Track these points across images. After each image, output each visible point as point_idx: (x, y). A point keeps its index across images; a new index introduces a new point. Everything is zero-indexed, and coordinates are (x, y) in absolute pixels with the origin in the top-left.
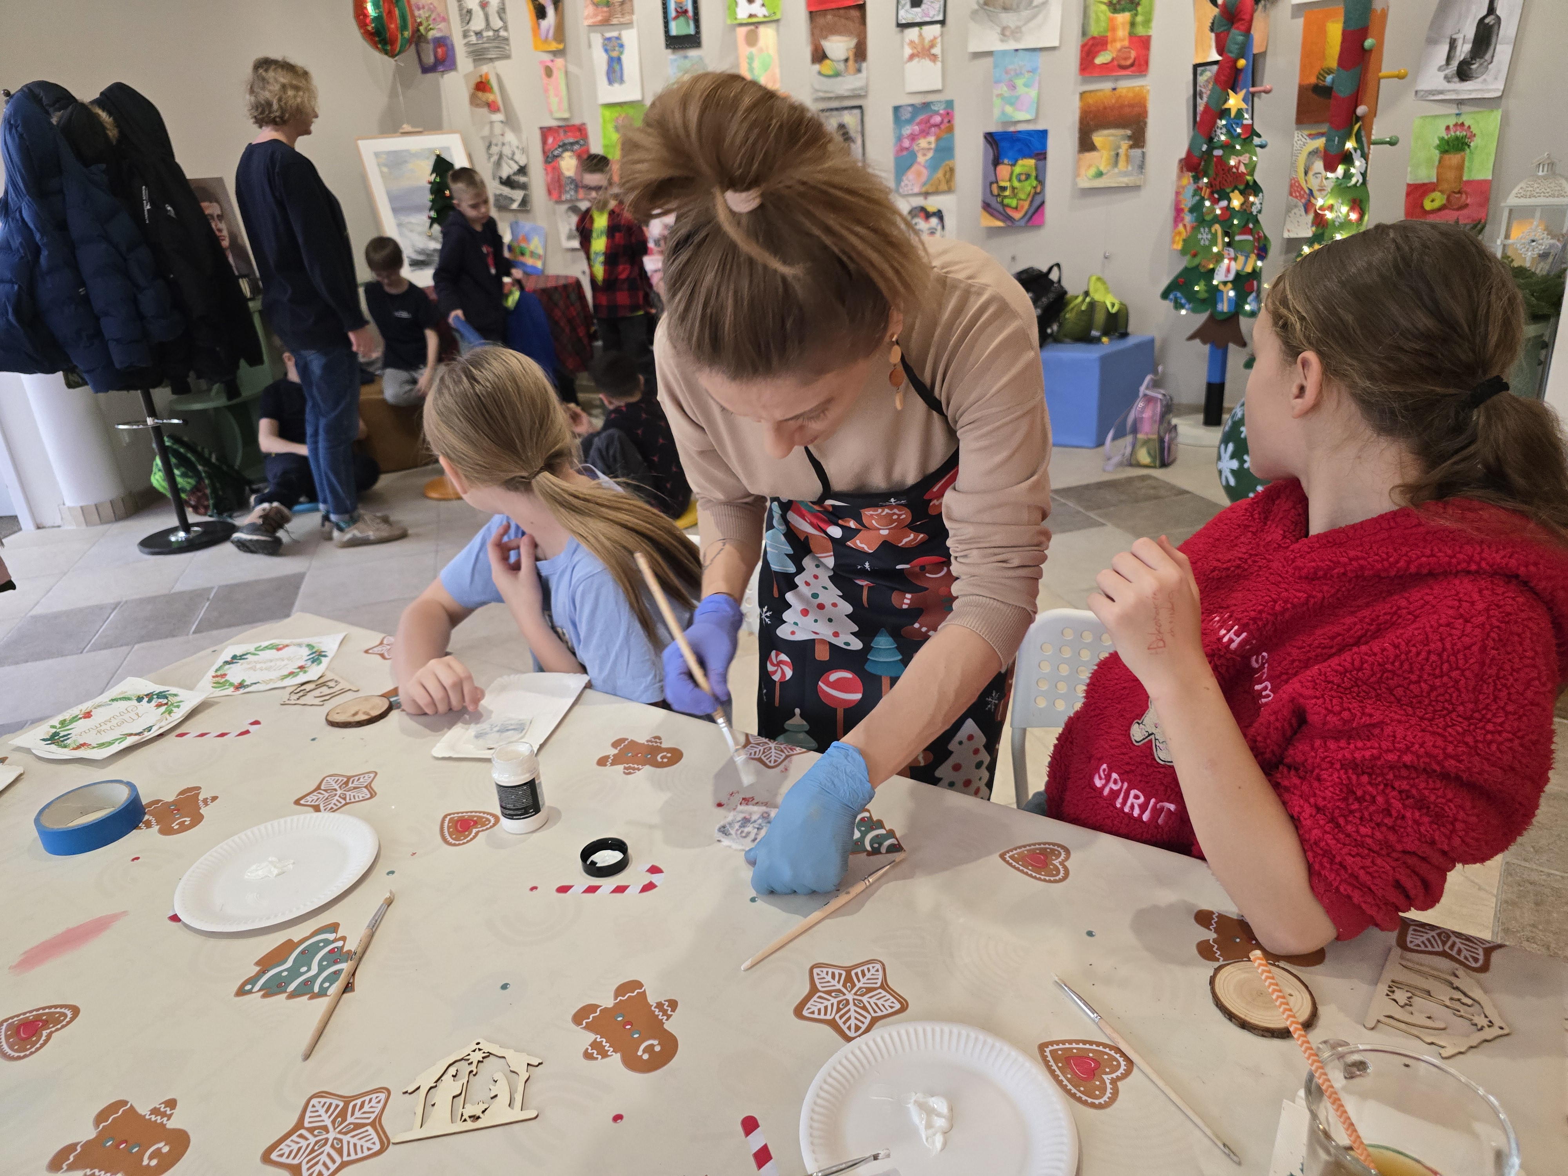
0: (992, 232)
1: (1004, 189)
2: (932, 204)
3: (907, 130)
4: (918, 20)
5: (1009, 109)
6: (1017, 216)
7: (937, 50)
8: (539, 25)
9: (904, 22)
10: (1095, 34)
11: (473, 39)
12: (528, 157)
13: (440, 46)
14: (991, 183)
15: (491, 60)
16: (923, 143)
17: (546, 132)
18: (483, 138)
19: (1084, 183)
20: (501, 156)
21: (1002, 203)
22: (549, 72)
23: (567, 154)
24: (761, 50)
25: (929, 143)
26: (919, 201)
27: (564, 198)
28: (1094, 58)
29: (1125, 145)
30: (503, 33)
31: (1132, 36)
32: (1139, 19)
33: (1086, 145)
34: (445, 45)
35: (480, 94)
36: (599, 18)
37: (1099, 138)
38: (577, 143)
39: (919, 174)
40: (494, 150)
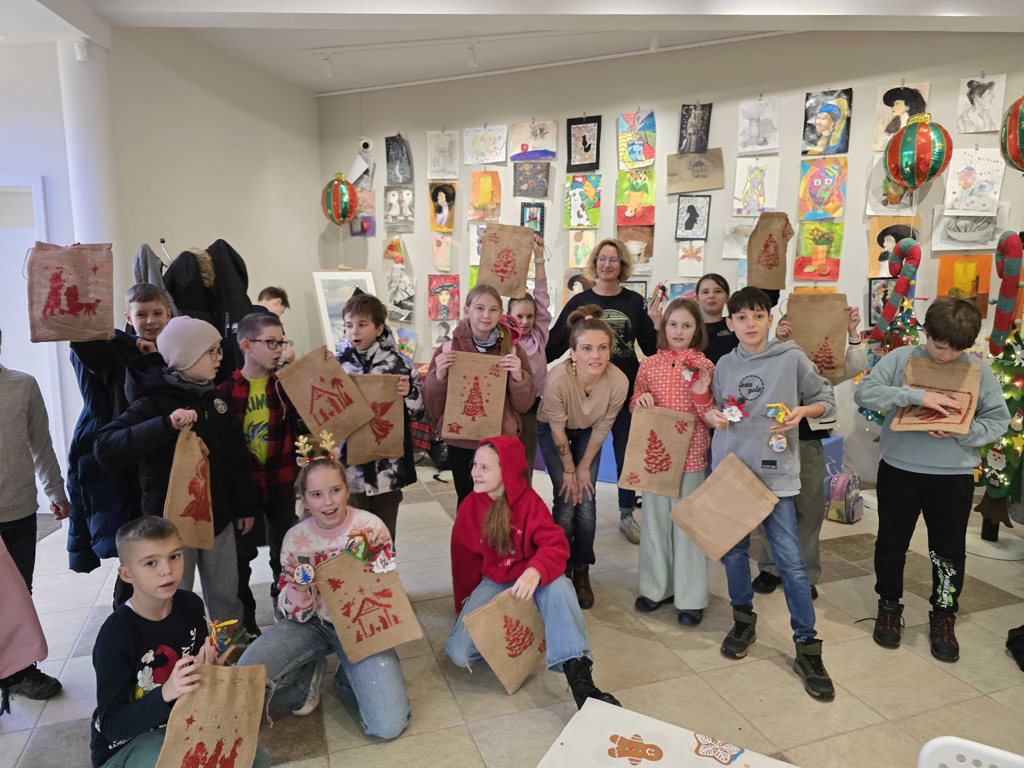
4: (689, 237)
7: (701, 255)
8: (436, 217)
9: (680, 237)
10: (805, 255)
11: (391, 220)
13: (366, 222)
15: (400, 233)
17: (432, 278)
18: (388, 277)
20: (397, 289)
22: (439, 244)
24: (583, 244)
27: (439, 318)
28: (803, 268)
30: (410, 219)
31: (827, 258)
32: (832, 249)
34: (370, 221)
35: (390, 252)
36: (478, 217)
38: (452, 286)
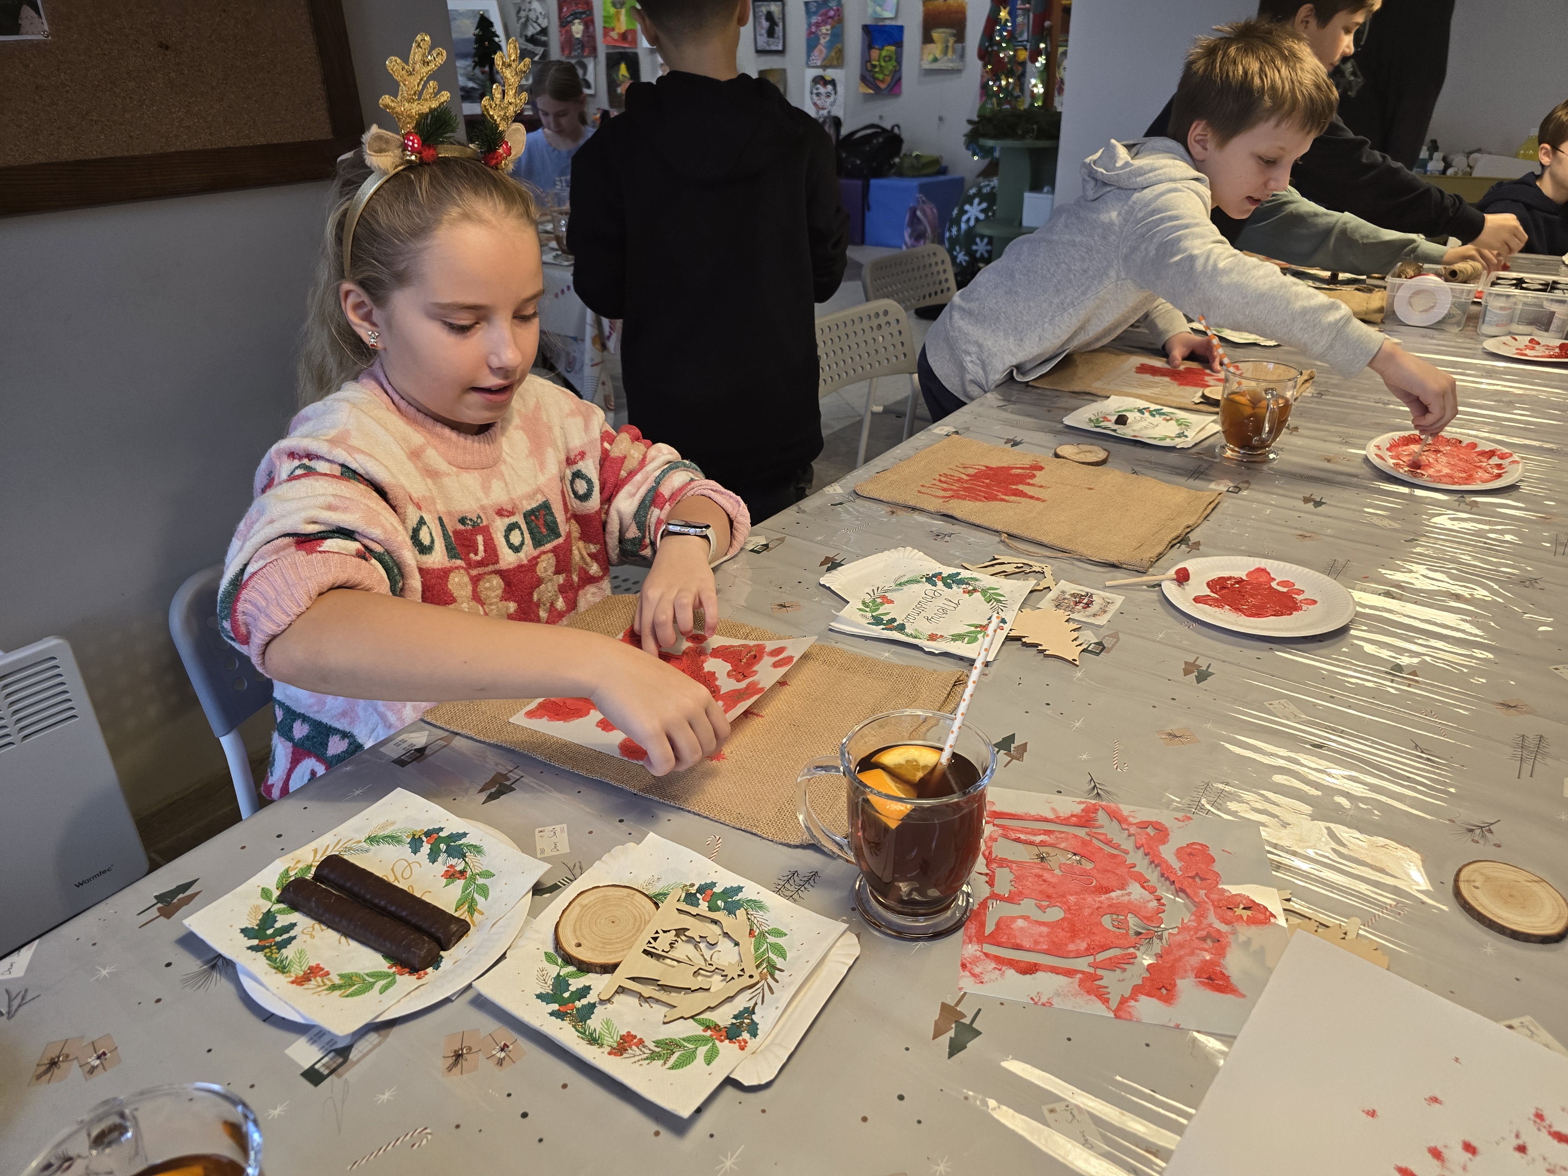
0: (867, 98)
1: (874, 66)
2: (830, 74)
3: (814, 19)
5: (878, 9)
6: (883, 86)
12: (549, 22)
14: (867, 62)
16: (824, 29)
19: (927, 66)
20: (527, 19)
21: (873, 77)
23: (577, 21)
25: (827, 30)
26: (819, 72)
27: (573, 54)
29: (951, 40)
33: (927, 39)
37: (936, 35)
39: (821, 52)
40: (523, 14)
